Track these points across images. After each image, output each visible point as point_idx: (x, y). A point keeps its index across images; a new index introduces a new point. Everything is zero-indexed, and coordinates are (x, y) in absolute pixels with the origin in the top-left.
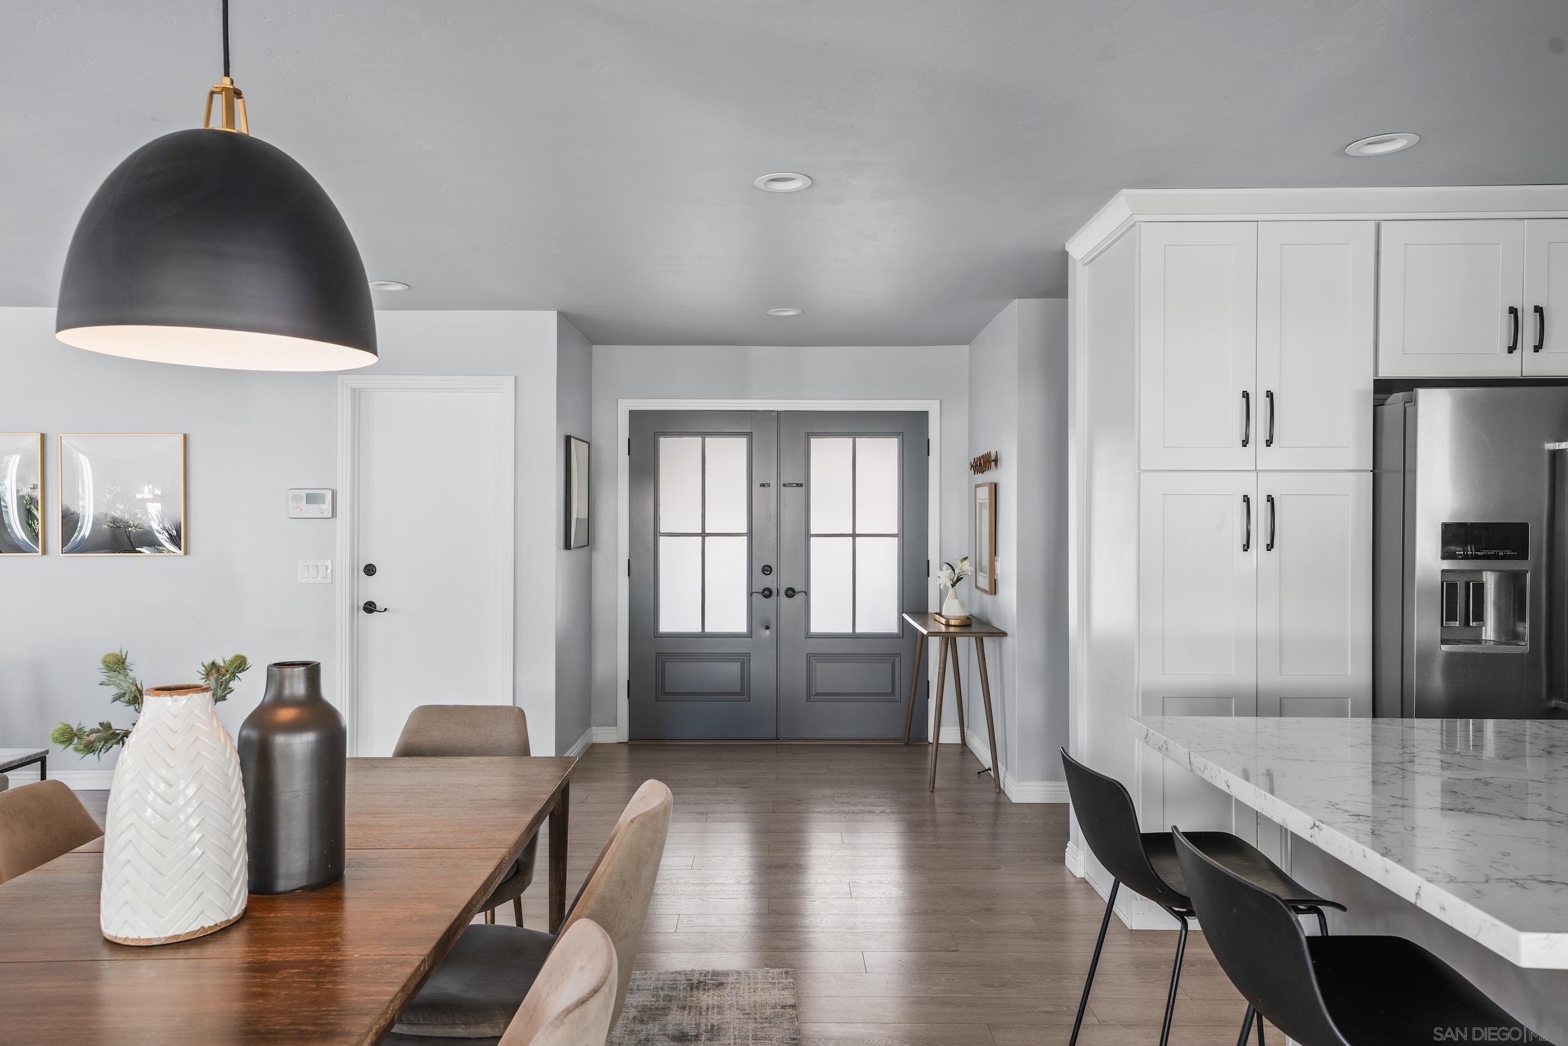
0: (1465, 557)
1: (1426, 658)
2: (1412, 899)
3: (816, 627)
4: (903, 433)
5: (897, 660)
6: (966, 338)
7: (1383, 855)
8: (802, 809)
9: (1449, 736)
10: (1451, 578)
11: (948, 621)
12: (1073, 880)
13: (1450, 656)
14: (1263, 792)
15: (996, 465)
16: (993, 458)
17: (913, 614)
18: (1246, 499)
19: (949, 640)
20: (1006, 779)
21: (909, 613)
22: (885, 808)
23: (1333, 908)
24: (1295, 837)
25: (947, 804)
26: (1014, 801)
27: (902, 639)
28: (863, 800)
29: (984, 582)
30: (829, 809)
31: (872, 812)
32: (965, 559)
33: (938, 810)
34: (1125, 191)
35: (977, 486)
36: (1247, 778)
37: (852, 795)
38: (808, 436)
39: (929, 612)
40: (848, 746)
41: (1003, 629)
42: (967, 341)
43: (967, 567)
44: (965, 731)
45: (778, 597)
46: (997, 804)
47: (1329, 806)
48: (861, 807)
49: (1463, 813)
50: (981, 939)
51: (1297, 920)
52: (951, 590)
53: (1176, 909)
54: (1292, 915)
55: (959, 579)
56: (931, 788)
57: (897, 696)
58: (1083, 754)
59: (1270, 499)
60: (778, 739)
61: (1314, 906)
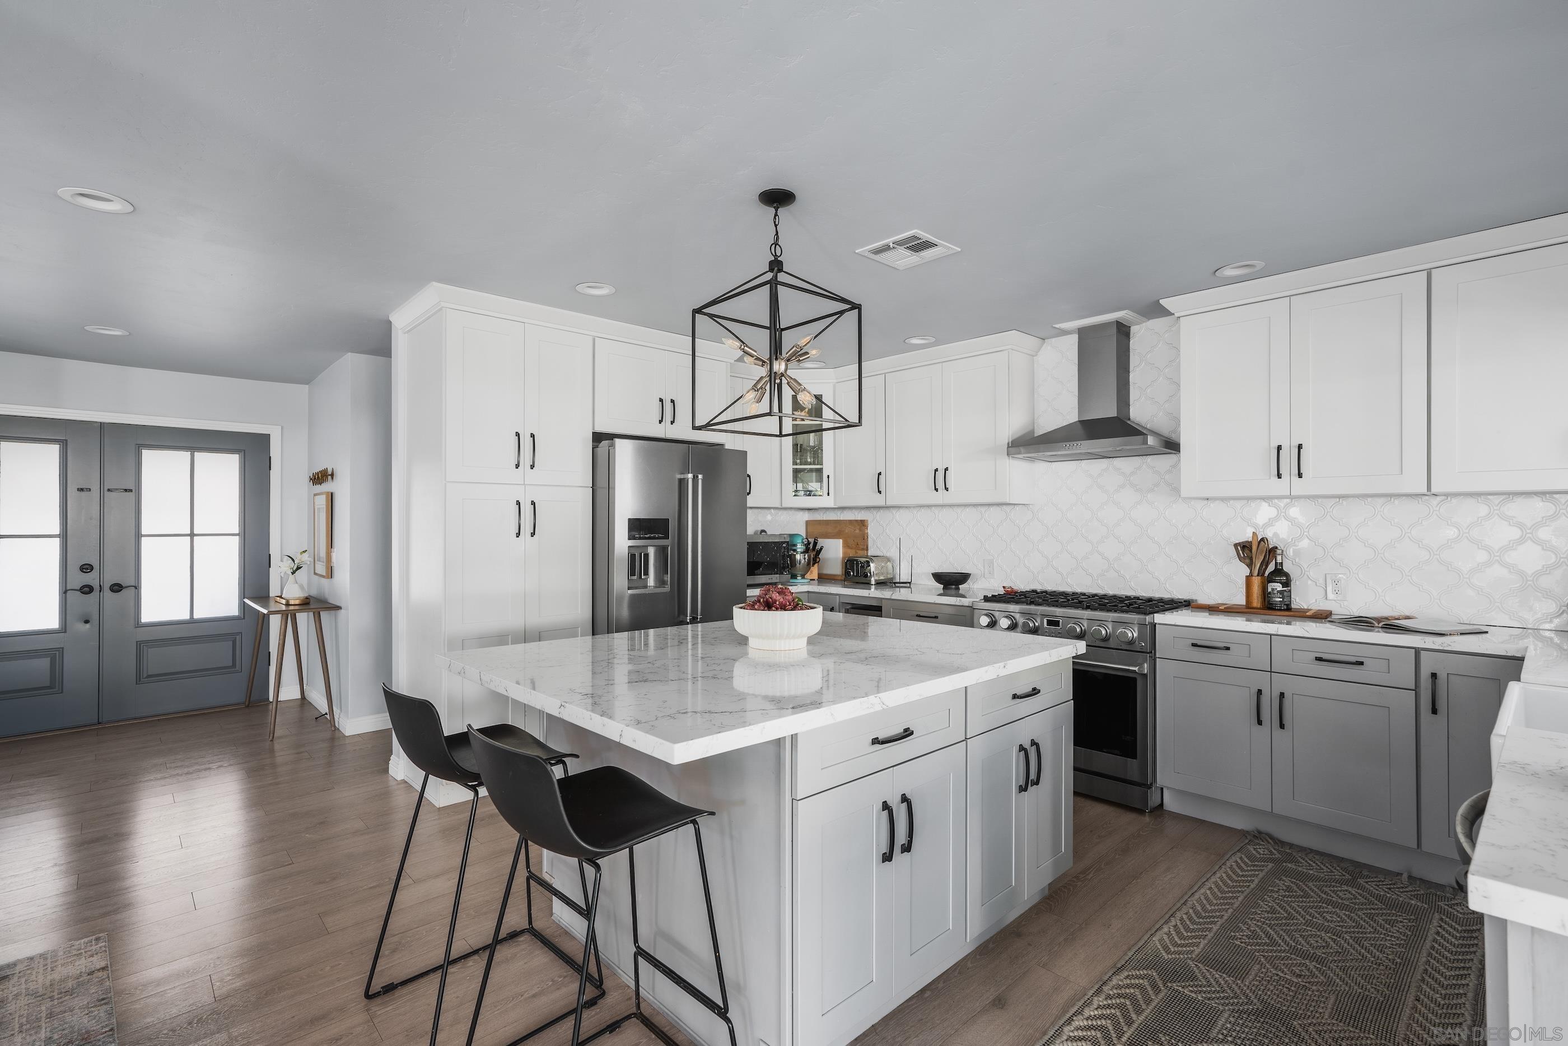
0: (640, 538)
1: (620, 599)
2: (617, 739)
3: (146, 617)
4: (244, 450)
5: (238, 638)
6: (306, 378)
7: (601, 716)
8: (127, 782)
9: (632, 639)
10: (633, 551)
11: (288, 601)
12: (395, 783)
13: (632, 596)
14: (529, 690)
15: (332, 478)
16: (330, 473)
17: (255, 599)
18: (518, 503)
19: (289, 615)
20: (340, 719)
21: (251, 599)
22: (222, 763)
23: (570, 758)
24: (550, 716)
25: (286, 747)
26: (347, 735)
27: (244, 620)
28: (200, 760)
29: (321, 569)
30: (159, 776)
31: (210, 769)
32: (305, 552)
33: (277, 754)
34: (435, 284)
35: (315, 495)
36: (518, 683)
37: (186, 759)
38: (139, 447)
39: (270, 596)
40: (184, 717)
41: (338, 605)
42: (307, 382)
43: (305, 557)
44: (305, 688)
45: (101, 593)
46: (333, 739)
47: (570, 692)
48: (197, 767)
49: (643, 683)
50: (315, 848)
51: (551, 769)
52: (291, 577)
53: (470, 784)
54: (548, 767)
55: (299, 568)
56: (271, 737)
57: (238, 667)
58: (402, 686)
59: (533, 503)
60: (100, 723)
61: (559, 759)
